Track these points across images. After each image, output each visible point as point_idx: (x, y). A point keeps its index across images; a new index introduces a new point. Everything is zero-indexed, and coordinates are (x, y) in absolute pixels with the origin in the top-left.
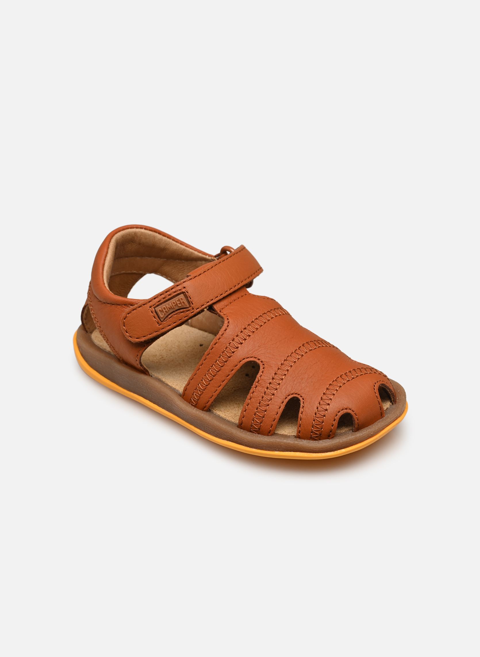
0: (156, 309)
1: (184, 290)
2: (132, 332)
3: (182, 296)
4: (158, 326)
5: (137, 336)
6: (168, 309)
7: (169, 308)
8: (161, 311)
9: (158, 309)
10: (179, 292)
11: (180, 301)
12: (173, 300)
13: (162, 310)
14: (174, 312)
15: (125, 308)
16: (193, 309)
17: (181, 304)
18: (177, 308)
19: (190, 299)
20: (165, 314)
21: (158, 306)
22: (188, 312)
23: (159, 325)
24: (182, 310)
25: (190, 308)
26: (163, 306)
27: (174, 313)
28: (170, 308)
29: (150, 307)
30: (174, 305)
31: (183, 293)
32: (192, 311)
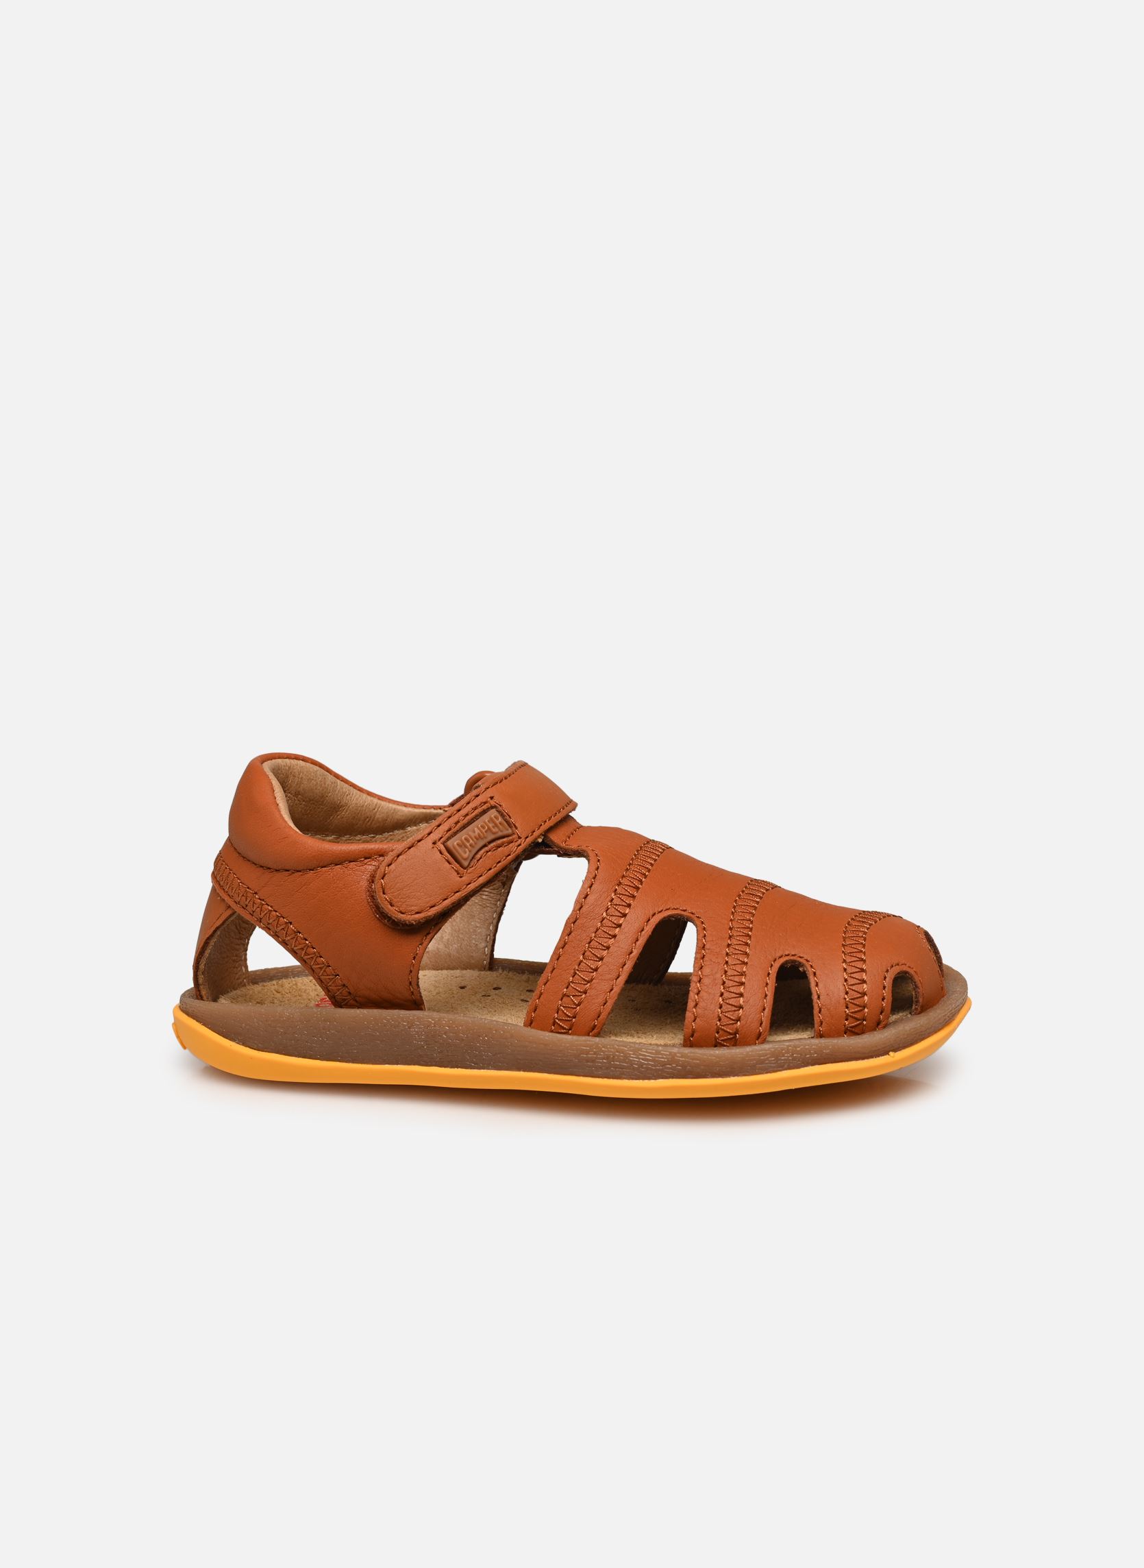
0: (449, 843)
1: (492, 803)
2: (405, 901)
3: (493, 813)
4: (459, 878)
5: (416, 909)
6: (475, 840)
7: (475, 837)
8: (461, 845)
9: (453, 843)
10: (485, 807)
11: (493, 822)
12: (479, 823)
13: (463, 843)
14: (485, 846)
15: (369, 863)
16: (520, 838)
17: (498, 827)
18: (491, 837)
19: (510, 817)
20: (470, 851)
21: (449, 839)
22: (511, 845)
23: (461, 877)
24: (499, 842)
25: (514, 836)
26: (463, 835)
27: (486, 849)
28: (479, 838)
29: (434, 843)
30: (484, 831)
31: (492, 807)
32: (517, 844)
